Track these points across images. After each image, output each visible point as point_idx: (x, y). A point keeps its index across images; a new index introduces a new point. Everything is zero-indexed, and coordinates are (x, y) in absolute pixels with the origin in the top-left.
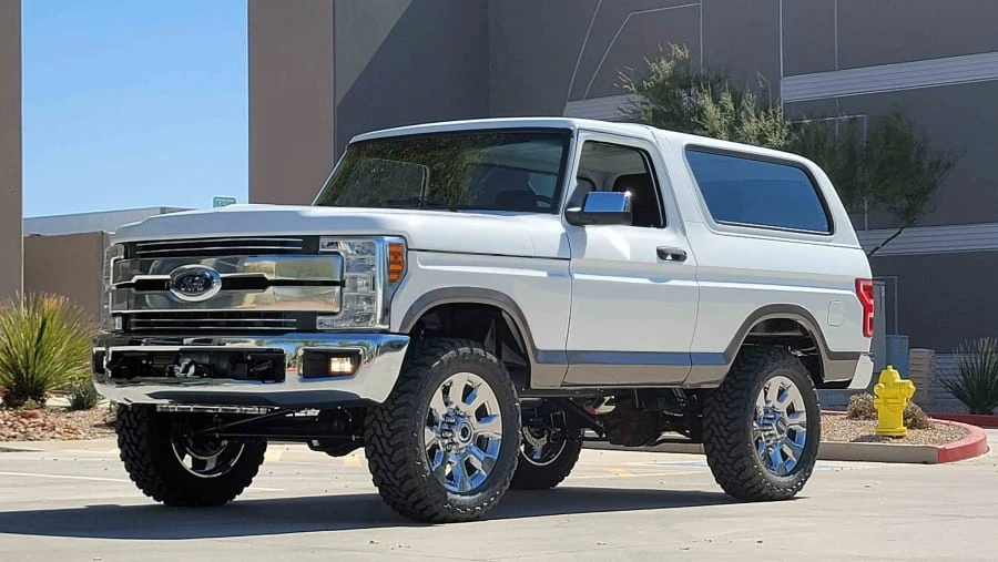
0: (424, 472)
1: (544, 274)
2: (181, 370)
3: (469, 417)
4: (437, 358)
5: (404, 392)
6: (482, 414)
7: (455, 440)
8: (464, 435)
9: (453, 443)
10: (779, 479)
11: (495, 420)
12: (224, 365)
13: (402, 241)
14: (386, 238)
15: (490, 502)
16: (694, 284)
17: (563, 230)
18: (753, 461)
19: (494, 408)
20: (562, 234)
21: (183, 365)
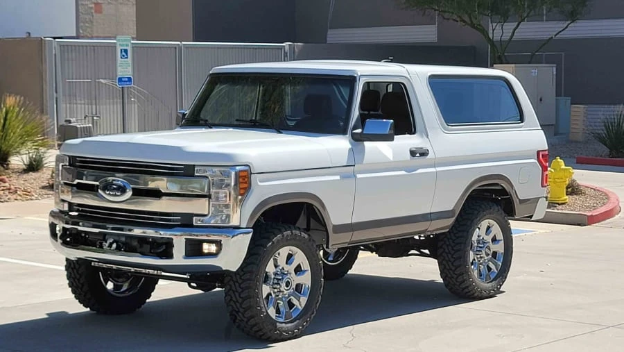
0: (262, 313)
1: (338, 178)
2: (107, 245)
3: (290, 274)
4: (270, 240)
5: (249, 264)
6: (298, 270)
7: (282, 289)
8: (287, 286)
9: (280, 291)
10: (486, 284)
11: (306, 273)
12: (135, 243)
13: (247, 168)
14: (237, 168)
15: (303, 326)
16: (433, 170)
17: (350, 146)
18: (469, 277)
19: (306, 266)
20: (350, 149)
21: (108, 242)
